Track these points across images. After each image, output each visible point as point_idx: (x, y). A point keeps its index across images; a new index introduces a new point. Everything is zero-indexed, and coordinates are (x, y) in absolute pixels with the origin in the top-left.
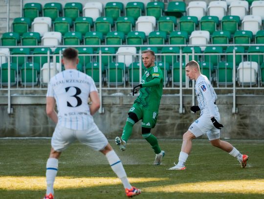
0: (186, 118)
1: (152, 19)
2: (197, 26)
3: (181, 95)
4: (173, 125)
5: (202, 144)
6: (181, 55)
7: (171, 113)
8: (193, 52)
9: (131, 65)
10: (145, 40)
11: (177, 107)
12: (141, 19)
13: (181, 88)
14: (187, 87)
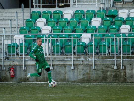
0: (118, 72)
1: (100, 19)
2: (124, 23)
3: (115, 59)
4: (111, 75)
5: (126, 86)
6: (115, 38)
7: (110, 69)
8: (122, 36)
9: (88, 43)
10: (96, 30)
11: (113, 66)
12: (94, 19)
13: (115, 56)
14: (118, 55)
